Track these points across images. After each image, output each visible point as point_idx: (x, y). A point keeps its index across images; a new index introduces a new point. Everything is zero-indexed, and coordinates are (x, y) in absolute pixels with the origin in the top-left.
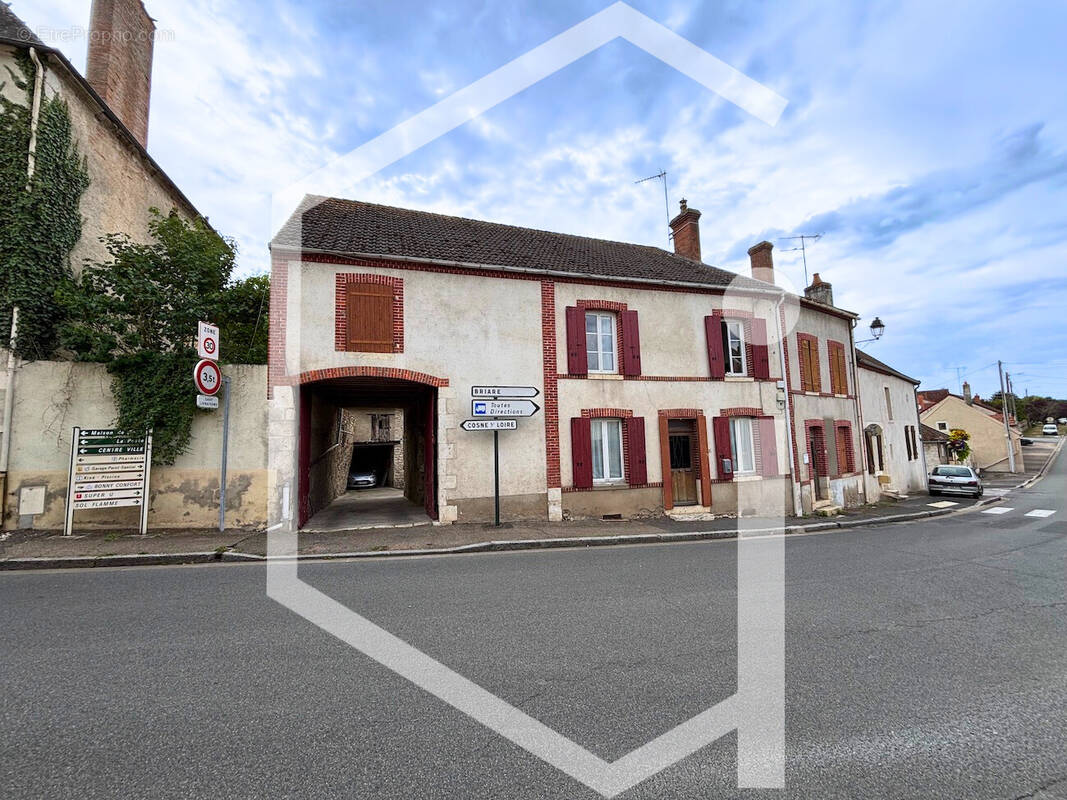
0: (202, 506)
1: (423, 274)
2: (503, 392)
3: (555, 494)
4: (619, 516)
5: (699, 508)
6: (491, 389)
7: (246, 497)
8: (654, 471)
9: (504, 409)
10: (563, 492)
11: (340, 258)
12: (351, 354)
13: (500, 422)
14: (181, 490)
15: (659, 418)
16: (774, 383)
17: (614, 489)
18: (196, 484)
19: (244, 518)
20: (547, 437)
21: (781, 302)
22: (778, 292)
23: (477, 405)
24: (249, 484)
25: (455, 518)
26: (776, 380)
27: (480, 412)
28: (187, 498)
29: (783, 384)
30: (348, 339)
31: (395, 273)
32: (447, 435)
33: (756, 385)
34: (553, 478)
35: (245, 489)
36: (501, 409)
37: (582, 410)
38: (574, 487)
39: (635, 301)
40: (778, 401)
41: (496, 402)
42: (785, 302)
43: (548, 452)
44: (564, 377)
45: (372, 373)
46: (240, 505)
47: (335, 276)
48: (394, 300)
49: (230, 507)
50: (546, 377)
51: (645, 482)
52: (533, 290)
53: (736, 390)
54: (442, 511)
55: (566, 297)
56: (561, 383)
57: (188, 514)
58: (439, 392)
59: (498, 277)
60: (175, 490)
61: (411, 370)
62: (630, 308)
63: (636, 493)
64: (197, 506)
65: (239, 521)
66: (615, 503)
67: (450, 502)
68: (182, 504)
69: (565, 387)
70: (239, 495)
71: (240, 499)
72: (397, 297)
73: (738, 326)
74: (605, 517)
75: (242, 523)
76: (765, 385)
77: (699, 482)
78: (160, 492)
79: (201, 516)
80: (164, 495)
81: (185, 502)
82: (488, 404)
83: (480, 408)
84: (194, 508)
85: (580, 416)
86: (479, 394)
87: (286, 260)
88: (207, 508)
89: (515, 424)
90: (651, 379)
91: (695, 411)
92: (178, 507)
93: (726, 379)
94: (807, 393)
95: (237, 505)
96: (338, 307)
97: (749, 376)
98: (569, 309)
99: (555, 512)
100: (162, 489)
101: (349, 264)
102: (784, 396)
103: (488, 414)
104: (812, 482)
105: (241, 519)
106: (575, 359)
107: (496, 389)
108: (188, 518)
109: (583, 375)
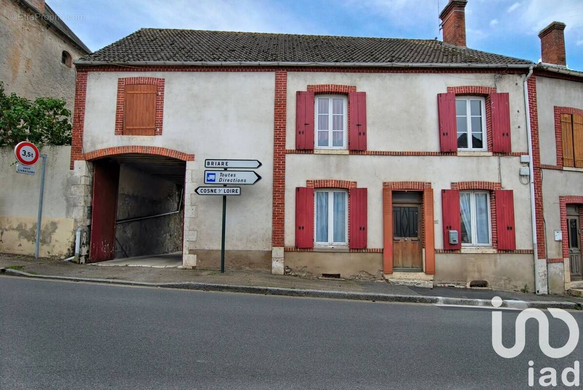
0: (29, 241)
1: (180, 74)
2: (230, 164)
3: (278, 252)
4: (338, 276)
5: (421, 275)
6: (221, 162)
7: (55, 237)
8: (375, 237)
9: (230, 178)
10: (286, 251)
11: (120, 67)
12: (125, 137)
13: (226, 189)
14: (17, 229)
15: (384, 189)
16: (518, 158)
17: (333, 252)
18: (26, 225)
19: (52, 251)
20: (273, 203)
21: (529, 75)
22: (525, 66)
23: (208, 174)
24: (56, 228)
25: (194, 264)
26: (519, 155)
27: (211, 180)
28: (20, 235)
29: (529, 158)
30: (123, 127)
31: (159, 75)
32: (191, 198)
33: (495, 160)
34: (278, 238)
35: (54, 231)
36: (227, 178)
37: (307, 181)
38: (296, 247)
39: (365, 84)
40: (521, 175)
41: (225, 173)
42: (534, 73)
43: (274, 216)
44: (291, 152)
45: (139, 151)
46: (50, 242)
47: (117, 81)
48: (157, 95)
49: (44, 242)
50: (275, 152)
51: (365, 248)
52: (268, 80)
53: (471, 164)
54: (185, 257)
55: (297, 83)
56: (288, 158)
57: (20, 245)
58: (187, 165)
59: (238, 71)
60: (13, 229)
61: (167, 148)
62: (359, 90)
63: (355, 257)
64: (26, 240)
65: (49, 253)
66: (334, 264)
67: (191, 252)
68: (17, 238)
69: (292, 161)
70: (50, 234)
71: (51, 238)
72: (160, 93)
73: (480, 102)
74: (324, 275)
75: (51, 254)
76: (504, 159)
77: (424, 250)
78: (6, 230)
79: (27, 247)
80: (8, 232)
81: (19, 237)
82: (218, 174)
83: (211, 177)
84: (24, 241)
85: (305, 186)
86: (210, 166)
87: (86, 72)
88: (31, 242)
89: (239, 191)
90: (376, 154)
91: (423, 184)
92: (16, 240)
93: (459, 154)
94: (565, 168)
95: (48, 241)
96: (118, 103)
97: (489, 151)
98: (299, 93)
99: (278, 266)
100: (7, 227)
101: (126, 71)
102: (529, 170)
103: (217, 181)
104: (567, 261)
105: (51, 252)
106: (303, 136)
107: (225, 162)
108: (20, 248)
109: (309, 150)
